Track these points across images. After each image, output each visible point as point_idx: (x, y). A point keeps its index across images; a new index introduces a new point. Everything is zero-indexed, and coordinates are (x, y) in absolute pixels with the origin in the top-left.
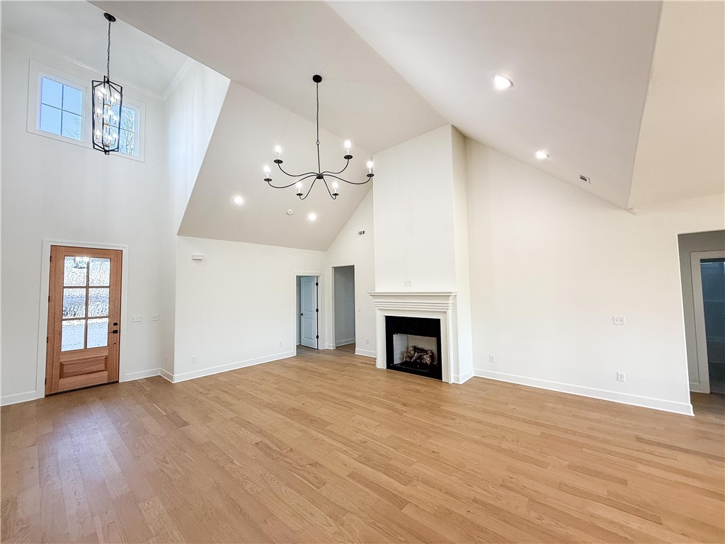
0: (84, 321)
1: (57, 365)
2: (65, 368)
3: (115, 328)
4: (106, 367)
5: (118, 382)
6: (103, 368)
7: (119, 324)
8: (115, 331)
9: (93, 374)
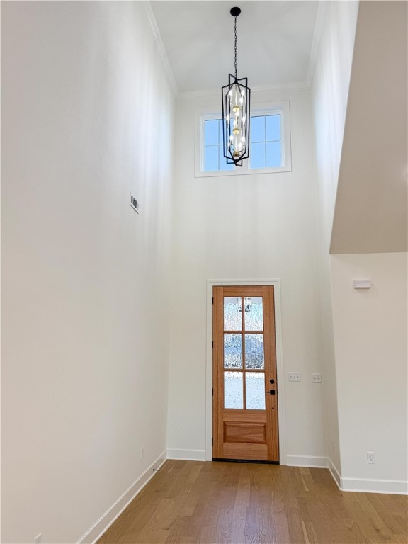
0: (241, 374)
1: (221, 424)
2: (228, 429)
3: (271, 387)
4: (265, 439)
5: (278, 463)
6: (263, 440)
7: (275, 381)
8: (271, 392)
9: (254, 445)
